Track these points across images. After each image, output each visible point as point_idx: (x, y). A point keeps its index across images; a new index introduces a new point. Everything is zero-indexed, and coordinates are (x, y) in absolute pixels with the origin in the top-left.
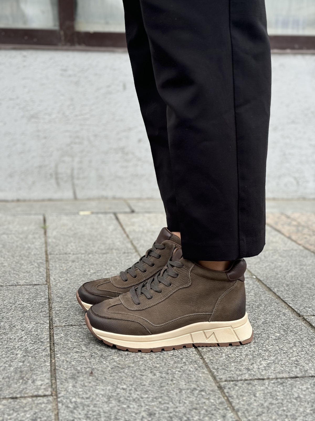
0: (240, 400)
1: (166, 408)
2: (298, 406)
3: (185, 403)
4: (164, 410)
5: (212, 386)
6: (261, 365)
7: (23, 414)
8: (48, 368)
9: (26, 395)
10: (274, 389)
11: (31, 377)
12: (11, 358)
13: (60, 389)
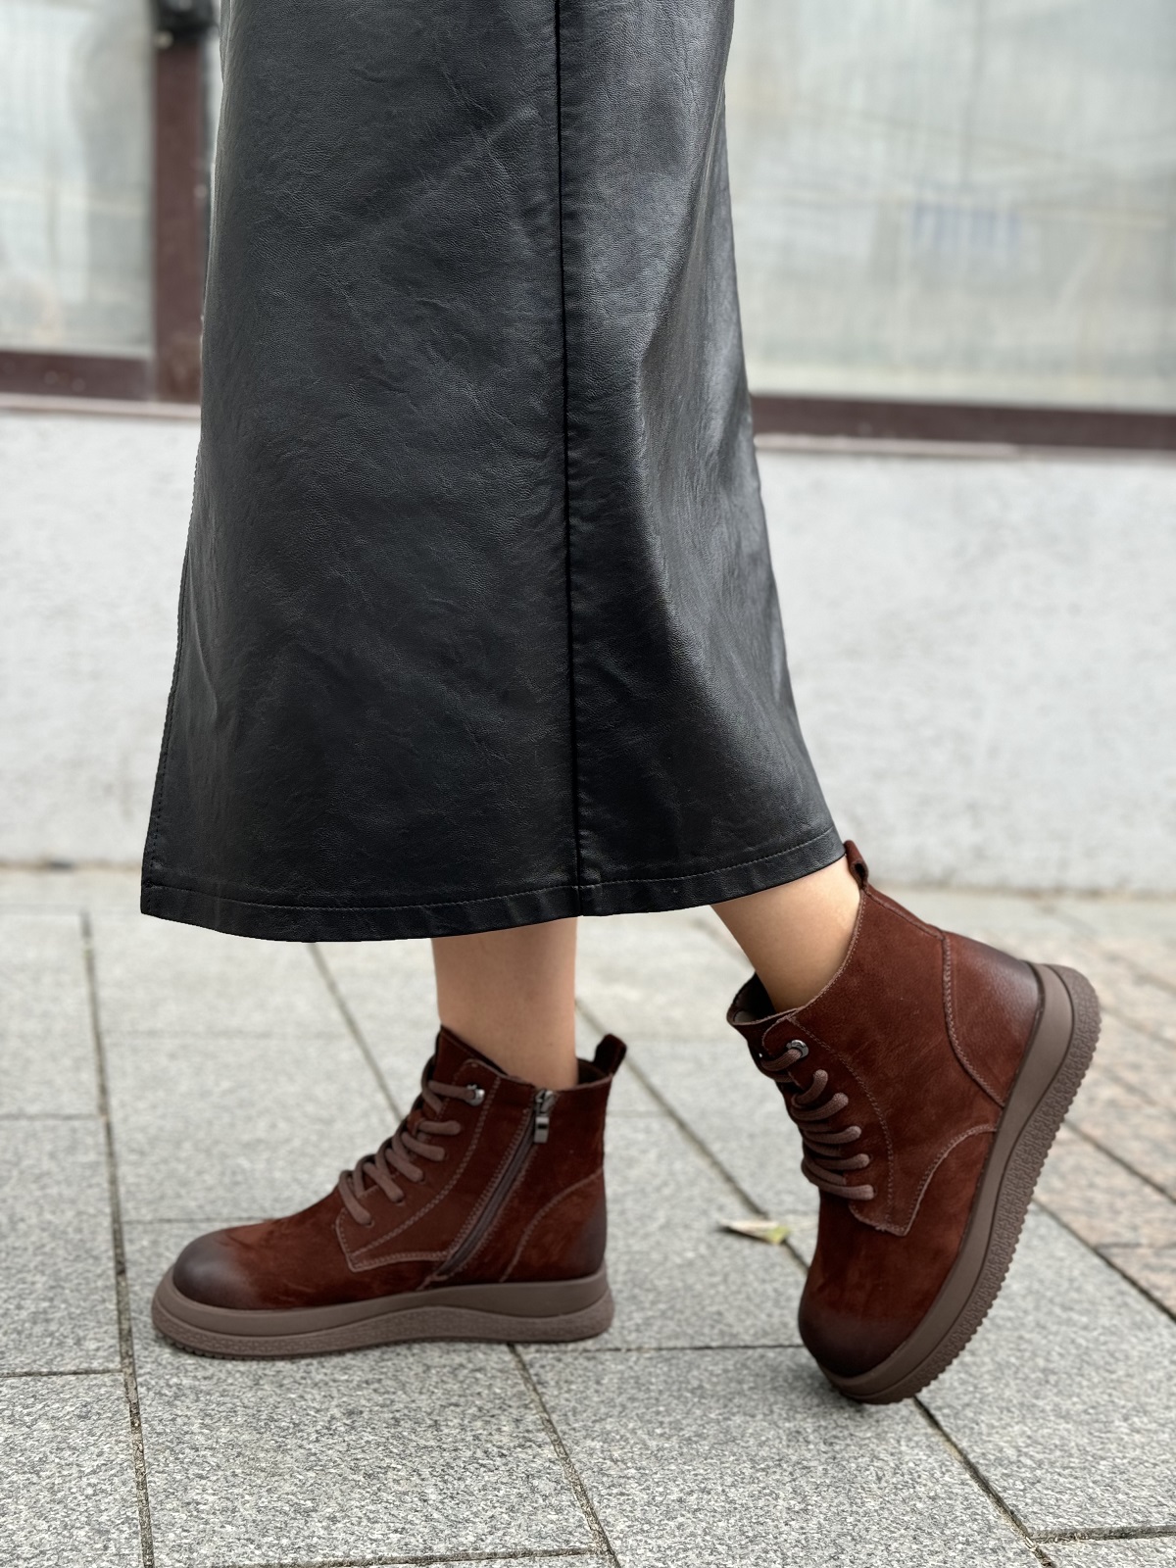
0: (563, 1391)
1: (388, 1402)
2: (694, 1405)
3: (433, 1392)
4: (382, 1406)
5: (504, 1362)
6: (630, 1319)
7: (57, 1405)
8: (111, 1314)
9: (62, 1369)
10: (647, 1370)
11: (73, 1333)
12: (21, 1292)
13: (144, 1359)
